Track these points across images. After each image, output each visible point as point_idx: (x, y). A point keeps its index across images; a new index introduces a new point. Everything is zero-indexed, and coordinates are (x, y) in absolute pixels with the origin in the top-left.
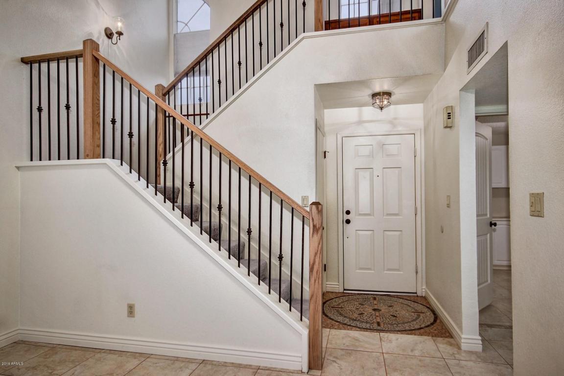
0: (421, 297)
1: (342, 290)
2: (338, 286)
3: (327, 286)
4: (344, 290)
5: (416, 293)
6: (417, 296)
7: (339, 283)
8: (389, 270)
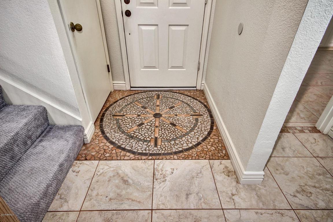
0: (199, 90)
1: (128, 88)
2: (125, 85)
3: (114, 85)
4: (131, 87)
5: (196, 87)
6: (197, 90)
7: (125, 81)
8: (173, 67)
